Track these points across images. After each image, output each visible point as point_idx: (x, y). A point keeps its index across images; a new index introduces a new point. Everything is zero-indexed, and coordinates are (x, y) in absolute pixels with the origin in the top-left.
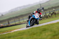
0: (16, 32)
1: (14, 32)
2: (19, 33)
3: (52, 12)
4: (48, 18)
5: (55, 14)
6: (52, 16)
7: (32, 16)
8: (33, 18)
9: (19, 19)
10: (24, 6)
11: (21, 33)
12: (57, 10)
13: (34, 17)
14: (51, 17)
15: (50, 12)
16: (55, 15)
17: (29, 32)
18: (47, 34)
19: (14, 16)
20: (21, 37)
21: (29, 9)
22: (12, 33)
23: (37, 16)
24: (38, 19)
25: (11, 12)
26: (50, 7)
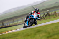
0: (11, 33)
1: (9, 34)
2: (13, 35)
3: (46, 13)
4: (43, 19)
5: (50, 15)
6: (47, 17)
7: (30, 16)
8: (31, 18)
9: (13, 20)
10: (18, 8)
11: (15, 34)
12: (51, 12)
13: (33, 16)
14: (45, 19)
15: (44, 13)
16: (49, 17)
17: (23, 33)
18: (41, 35)
19: (8, 17)
20: (15, 38)
21: (23, 10)
22: (7, 34)
23: (35, 16)
24: (36, 19)
25: (6, 13)
26: (44, 8)
